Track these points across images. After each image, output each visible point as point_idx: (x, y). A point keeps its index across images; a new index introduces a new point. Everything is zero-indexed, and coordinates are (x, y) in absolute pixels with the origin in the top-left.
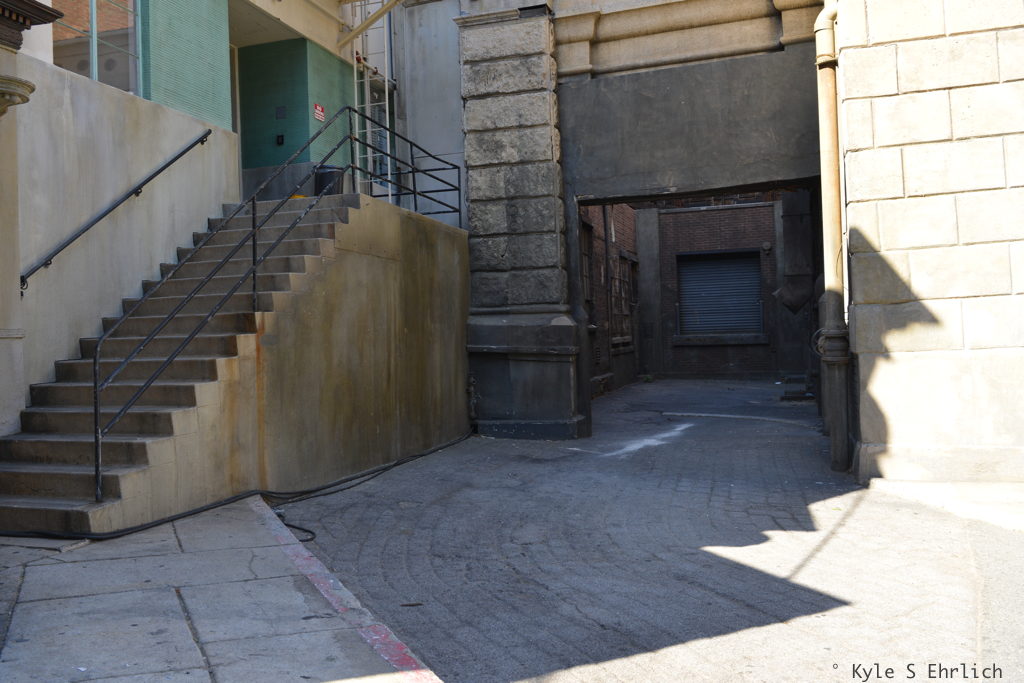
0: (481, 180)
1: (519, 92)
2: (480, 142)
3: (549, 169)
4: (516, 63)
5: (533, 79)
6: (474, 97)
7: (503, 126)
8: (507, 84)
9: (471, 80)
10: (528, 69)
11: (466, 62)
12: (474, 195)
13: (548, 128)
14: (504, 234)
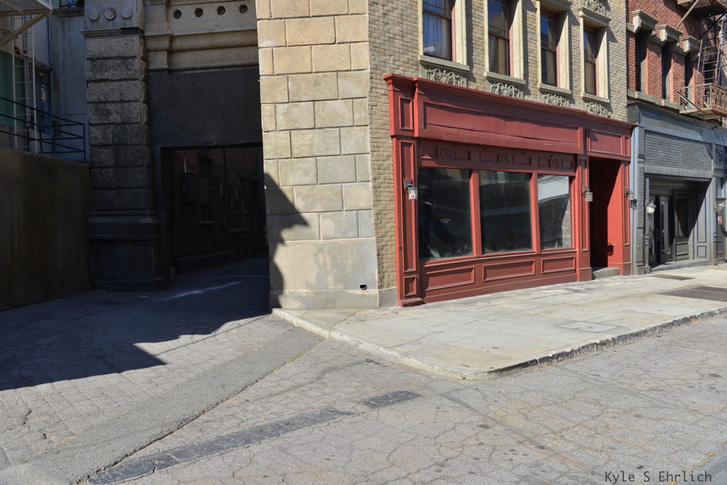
0: (97, 133)
1: (121, 80)
2: (97, 109)
3: (138, 128)
4: (119, 62)
5: (130, 72)
6: (93, 81)
7: (111, 100)
8: (113, 74)
9: (91, 70)
10: (127, 66)
11: (88, 59)
12: (93, 142)
13: (139, 103)
14: (112, 167)
